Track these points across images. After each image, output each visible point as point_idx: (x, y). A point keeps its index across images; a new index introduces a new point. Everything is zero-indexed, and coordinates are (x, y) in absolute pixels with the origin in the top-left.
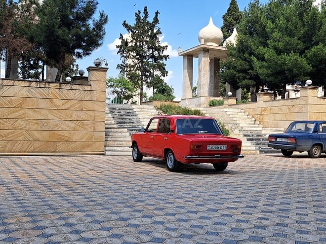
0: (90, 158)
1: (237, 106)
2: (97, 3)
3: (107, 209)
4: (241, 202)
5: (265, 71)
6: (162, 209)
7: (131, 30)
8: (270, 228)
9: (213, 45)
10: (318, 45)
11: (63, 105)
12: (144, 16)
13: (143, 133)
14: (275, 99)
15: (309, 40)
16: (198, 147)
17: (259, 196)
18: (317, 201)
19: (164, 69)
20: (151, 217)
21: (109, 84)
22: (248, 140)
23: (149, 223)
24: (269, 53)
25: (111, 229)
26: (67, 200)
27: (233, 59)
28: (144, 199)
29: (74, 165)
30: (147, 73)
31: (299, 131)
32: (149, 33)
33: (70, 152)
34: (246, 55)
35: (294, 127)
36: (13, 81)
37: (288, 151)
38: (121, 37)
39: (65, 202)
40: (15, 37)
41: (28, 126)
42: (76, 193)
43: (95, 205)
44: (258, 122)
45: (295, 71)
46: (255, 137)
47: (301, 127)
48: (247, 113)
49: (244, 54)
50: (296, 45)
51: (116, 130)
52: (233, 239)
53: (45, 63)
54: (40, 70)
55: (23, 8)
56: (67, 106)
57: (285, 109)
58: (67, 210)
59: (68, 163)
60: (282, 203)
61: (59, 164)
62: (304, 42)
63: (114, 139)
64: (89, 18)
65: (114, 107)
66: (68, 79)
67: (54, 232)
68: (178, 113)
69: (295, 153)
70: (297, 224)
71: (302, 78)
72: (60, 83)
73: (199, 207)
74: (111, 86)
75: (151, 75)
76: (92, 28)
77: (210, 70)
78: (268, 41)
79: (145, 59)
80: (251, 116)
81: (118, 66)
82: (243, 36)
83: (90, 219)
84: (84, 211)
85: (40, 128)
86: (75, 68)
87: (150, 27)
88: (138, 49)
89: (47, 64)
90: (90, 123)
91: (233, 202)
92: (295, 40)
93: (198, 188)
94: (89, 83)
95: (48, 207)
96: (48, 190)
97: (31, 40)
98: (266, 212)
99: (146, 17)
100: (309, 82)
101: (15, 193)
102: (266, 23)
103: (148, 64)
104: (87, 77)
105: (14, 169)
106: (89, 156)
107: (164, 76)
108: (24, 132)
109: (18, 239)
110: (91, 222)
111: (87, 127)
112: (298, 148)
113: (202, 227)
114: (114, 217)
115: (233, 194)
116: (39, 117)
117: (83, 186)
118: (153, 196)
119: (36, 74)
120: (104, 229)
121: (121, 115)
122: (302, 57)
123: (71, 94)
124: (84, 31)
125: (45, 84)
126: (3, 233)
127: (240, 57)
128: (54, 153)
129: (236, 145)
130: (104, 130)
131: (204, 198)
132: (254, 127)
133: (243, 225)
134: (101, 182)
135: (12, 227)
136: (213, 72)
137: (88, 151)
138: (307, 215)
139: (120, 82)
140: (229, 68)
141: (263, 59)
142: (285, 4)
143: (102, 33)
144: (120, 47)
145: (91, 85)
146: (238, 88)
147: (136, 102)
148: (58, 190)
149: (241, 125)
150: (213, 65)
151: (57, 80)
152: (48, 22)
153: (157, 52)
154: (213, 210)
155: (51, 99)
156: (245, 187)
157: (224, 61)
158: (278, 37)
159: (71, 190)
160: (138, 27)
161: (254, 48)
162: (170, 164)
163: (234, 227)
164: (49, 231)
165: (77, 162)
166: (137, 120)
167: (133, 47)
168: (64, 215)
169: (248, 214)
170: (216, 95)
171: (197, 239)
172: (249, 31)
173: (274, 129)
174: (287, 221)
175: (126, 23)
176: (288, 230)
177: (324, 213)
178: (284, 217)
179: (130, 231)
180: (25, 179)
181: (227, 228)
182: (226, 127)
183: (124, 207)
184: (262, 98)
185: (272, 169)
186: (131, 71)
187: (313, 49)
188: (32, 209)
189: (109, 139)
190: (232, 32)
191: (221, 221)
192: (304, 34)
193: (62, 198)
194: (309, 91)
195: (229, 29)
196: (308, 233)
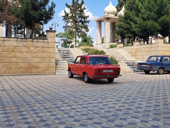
0: (48, 76)
1: (123, 48)
3: (52, 102)
4: (114, 99)
5: (138, 30)
6: (76, 102)
7: (70, 8)
8: (123, 111)
9: (112, 16)
10: (164, 16)
11: (34, 50)
13: (73, 64)
14: (144, 44)
15: (160, 13)
16: (99, 71)
17: (124, 95)
18: (150, 97)
19: (87, 28)
20: (70, 106)
21: (60, 36)
22: (128, 66)
23: (69, 109)
24: (139, 20)
25: (52, 112)
26: (34, 98)
27: (122, 23)
28: (69, 98)
29: (40, 80)
30: (78, 31)
31: (153, 61)
32: (79, 9)
33: (38, 73)
34: (129, 21)
35: (151, 59)
36: (9, 38)
37: (147, 71)
38: (65, 12)
41: (17, 61)
42: (39, 95)
43: (47, 101)
44: (134, 56)
45: (152, 30)
46: (132, 64)
47: (154, 59)
48: (129, 51)
49: (127, 20)
50: (153, 16)
51: (61, 62)
54: (23, 30)
56: (36, 50)
57: (147, 49)
58: (33, 103)
59: (37, 79)
60: (133, 99)
61: (32, 80)
62: (157, 14)
63: (60, 66)
64: (46, 5)
65: (61, 50)
66: (37, 35)
67: (26, 113)
69: (151, 72)
70: (136, 109)
71: (156, 33)
72: (33, 39)
73: (94, 101)
74: (61, 37)
75: (81, 31)
76: (48, 10)
77: (111, 29)
78: (139, 14)
79: (77, 23)
80: (130, 53)
81: (64, 27)
82: (127, 11)
83: (43, 108)
84: (41, 104)
85: (23, 62)
87: (80, 6)
88: (73, 18)
89: (26, 28)
90: (47, 58)
91: (111, 98)
92: (152, 13)
93: (97, 91)
94: (47, 38)
95: (25, 102)
96: (26, 94)
97: (18, 16)
98: (124, 103)
100: (159, 35)
101: (10, 95)
102: (138, 4)
103: (79, 25)
104: (46, 35)
105: (11, 83)
106: (48, 75)
107: (87, 32)
108: (15, 64)
109: (10, 117)
111: (46, 60)
112: (152, 69)
113: (93, 111)
114: (54, 106)
115: (112, 95)
116: (22, 56)
117: (43, 91)
118: (74, 96)
119: (21, 32)
120: (49, 112)
121: (64, 54)
122: (156, 22)
123: (38, 44)
124: (44, 12)
125: (25, 40)
126: (4, 114)
127: (126, 22)
128: (30, 74)
129: (118, 70)
130: (55, 62)
131: (98, 96)
132: (132, 59)
133: (111, 109)
134: (51, 89)
135: (8, 111)
136: (112, 29)
137: (47, 72)
138: (142, 104)
139: (65, 35)
140: (120, 28)
141: (137, 23)
143: (53, 12)
144: (65, 17)
145: (48, 40)
146: (125, 38)
147: (74, 45)
148: (30, 93)
149: (125, 58)
150: (112, 26)
151: (31, 37)
152: (25, 8)
153: (83, 19)
154: (100, 102)
155: (28, 47)
156: (119, 91)
157: (117, 24)
158: (144, 12)
159: (37, 93)
160: (74, 6)
161: (132, 17)
162: (86, 79)
163: (107, 110)
164: (24, 113)
165: (41, 78)
166: (72, 56)
167: (71, 17)
168: (32, 106)
169: (116, 104)
170: (114, 42)
171: (89, 116)
172: (130, 8)
173: (142, 59)
174: (132, 107)
175: (67, 4)
176: (131, 111)
177: (151, 103)
178: (132, 105)
179: (60, 113)
180: (15, 87)
181: (103, 111)
182: (116, 59)
183: (60, 101)
184: (136, 44)
185: (137, 81)
186: (70, 29)
187: (162, 18)
188: (18, 103)
189: (58, 66)
190: (122, 8)
191: (102, 107)
192: (157, 10)
193: (32, 98)
194: (159, 40)
195: (121, 6)
196: (139, 112)
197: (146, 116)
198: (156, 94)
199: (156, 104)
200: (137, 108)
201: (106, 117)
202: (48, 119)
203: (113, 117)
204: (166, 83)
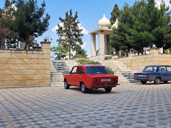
1: (119, 59)
2: (45, 9)
3: (50, 111)
4: (115, 106)
5: (132, 41)
6: (76, 110)
7: (64, 22)
8: (127, 117)
9: (106, 28)
10: (158, 27)
11: (28, 61)
12: (70, 14)
13: (69, 74)
14: (138, 55)
15: (154, 24)
16: (96, 80)
17: (124, 103)
18: (152, 104)
19: (81, 41)
20: (70, 114)
21: (53, 50)
22: (124, 76)
23: (69, 116)
24: (133, 32)
25: (51, 119)
26: (31, 108)
27: (116, 35)
28: (68, 106)
29: (35, 92)
30: (72, 44)
31: (149, 71)
32: (73, 23)
34: (123, 33)
35: (147, 69)
36: (2, 50)
37: (144, 81)
38: (59, 25)
39: (30, 109)
40: (3, 27)
41: (11, 73)
43: (44, 109)
44: (129, 67)
45: (147, 40)
46: (128, 75)
47: (151, 69)
48: (124, 63)
49: (121, 32)
50: (147, 27)
51: (56, 73)
52: (108, 122)
53: (19, 40)
54: (17, 44)
55: (7, 12)
56: (31, 62)
57: (143, 60)
58: (30, 112)
59: (32, 91)
60: (135, 106)
61: (27, 92)
62: (151, 26)
63: (55, 78)
64: (41, 17)
65: (55, 62)
66: (31, 48)
67: (24, 122)
68: (88, 64)
69: (148, 82)
70: (139, 115)
71: (151, 44)
72: (27, 51)
73: (94, 109)
74: (54, 51)
75: (75, 45)
76: (42, 22)
78: (133, 26)
79: (71, 36)
80: (126, 64)
81: (57, 40)
83: (41, 116)
84: (39, 112)
85: (17, 74)
86: (35, 42)
87: (73, 20)
88: (67, 31)
89: (20, 41)
90: (42, 70)
91: (111, 106)
92: (146, 25)
93: (96, 100)
95: (21, 111)
96: (22, 104)
97: (11, 29)
98: (126, 110)
99: (71, 14)
100: (154, 46)
101: (5, 105)
102: (132, 16)
103: (73, 39)
104: (41, 47)
105: (4, 94)
106: (43, 87)
107: (81, 45)
108: (9, 76)
109: (7, 125)
110: (42, 117)
111: (41, 72)
112: (149, 79)
113: (94, 117)
114: (53, 114)
115: (112, 102)
116: (16, 68)
117: (39, 101)
118: (73, 105)
119: (15, 46)
120: (48, 119)
121: (59, 66)
122: (150, 33)
123: (33, 56)
124: (38, 24)
125: (19, 51)
127: (120, 34)
128: (25, 86)
129: (115, 79)
130: (50, 73)
131: (98, 104)
132: (127, 70)
133: (114, 116)
134: (48, 99)
135: (4, 120)
136: (106, 42)
137: (42, 84)
138: (145, 110)
139: (58, 49)
140: (114, 40)
141: (131, 35)
142: (141, 6)
143: (47, 24)
144: (58, 30)
145: (42, 51)
146: (119, 50)
147: (68, 58)
148: (26, 104)
149: (120, 69)
150: (106, 39)
151: (25, 49)
152: (19, 19)
153: (77, 33)
154: (101, 110)
155: (22, 59)
156: (119, 99)
157: (112, 36)
158: (138, 23)
159: (33, 103)
160: (67, 20)
161: (126, 29)
162: (83, 89)
163: (110, 116)
164: (21, 121)
165: (36, 90)
166: (67, 68)
167: (65, 30)
168: (29, 114)
169: (118, 111)
170: (108, 54)
171: (91, 122)
172: (124, 21)
173: (138, 70)
174: (135, 113)
175: (61, 18)
176: (134, 117)
177: (154, 109)
178: (134, 111)
179: (60, 120)
180: (10, 99)
181: (106, 117)
182: (112, 70)
183: (58, 110)
184: (131, 55)
185: (135, 90)
186: (64, 43)
187: (156, 29)
188: (13, 112)
189: (53, 78)
190: (115, 21)
191: (104, 114)
192: (151, 21)
193: (28, 107)
194: (154, 50)
195: (114, 20)
196: (144, 118)
197: (152, 121)
198: (157, 101)
199: (160, 110)
200: (140, 113)
201: (110, 123)
202: (48, 127)
203: (117, 123)
204: (165, 91)
